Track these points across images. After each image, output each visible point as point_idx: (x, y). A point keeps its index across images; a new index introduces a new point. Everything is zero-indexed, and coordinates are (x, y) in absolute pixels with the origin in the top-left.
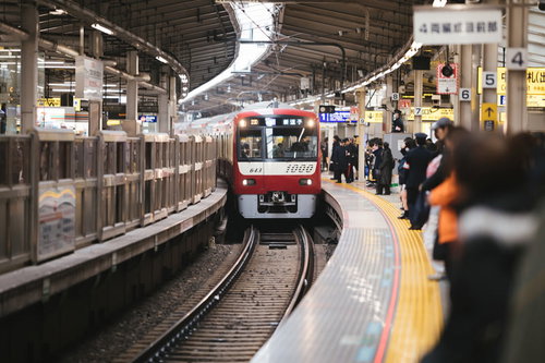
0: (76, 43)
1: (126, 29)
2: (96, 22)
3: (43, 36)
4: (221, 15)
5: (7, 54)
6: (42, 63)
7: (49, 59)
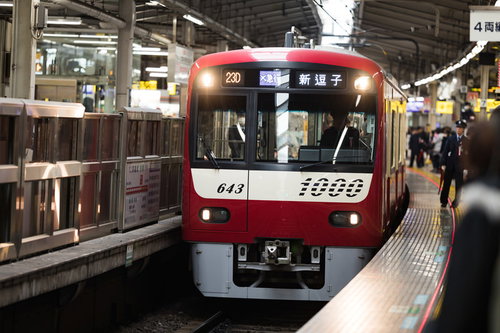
0: (169, 32)
1: (216, 21)
2: (188, 13)
3: (139, 24)
4: (304, 10)
5: (106, 40)
6: (139, 50)
7: (147, 46)
